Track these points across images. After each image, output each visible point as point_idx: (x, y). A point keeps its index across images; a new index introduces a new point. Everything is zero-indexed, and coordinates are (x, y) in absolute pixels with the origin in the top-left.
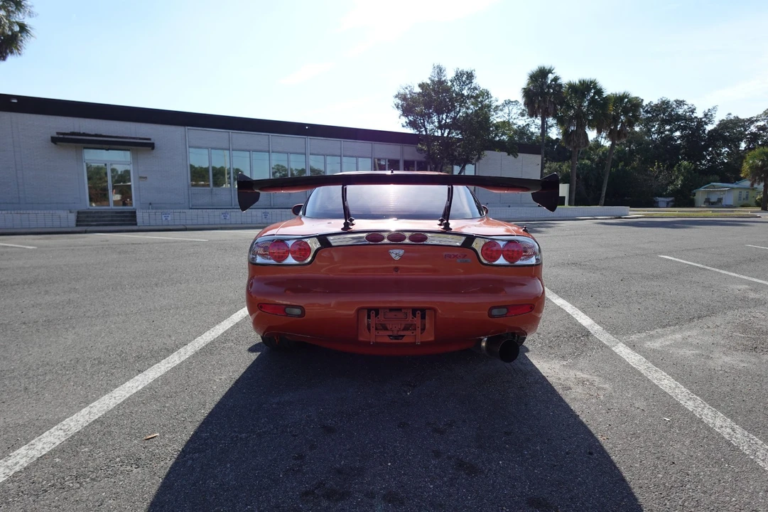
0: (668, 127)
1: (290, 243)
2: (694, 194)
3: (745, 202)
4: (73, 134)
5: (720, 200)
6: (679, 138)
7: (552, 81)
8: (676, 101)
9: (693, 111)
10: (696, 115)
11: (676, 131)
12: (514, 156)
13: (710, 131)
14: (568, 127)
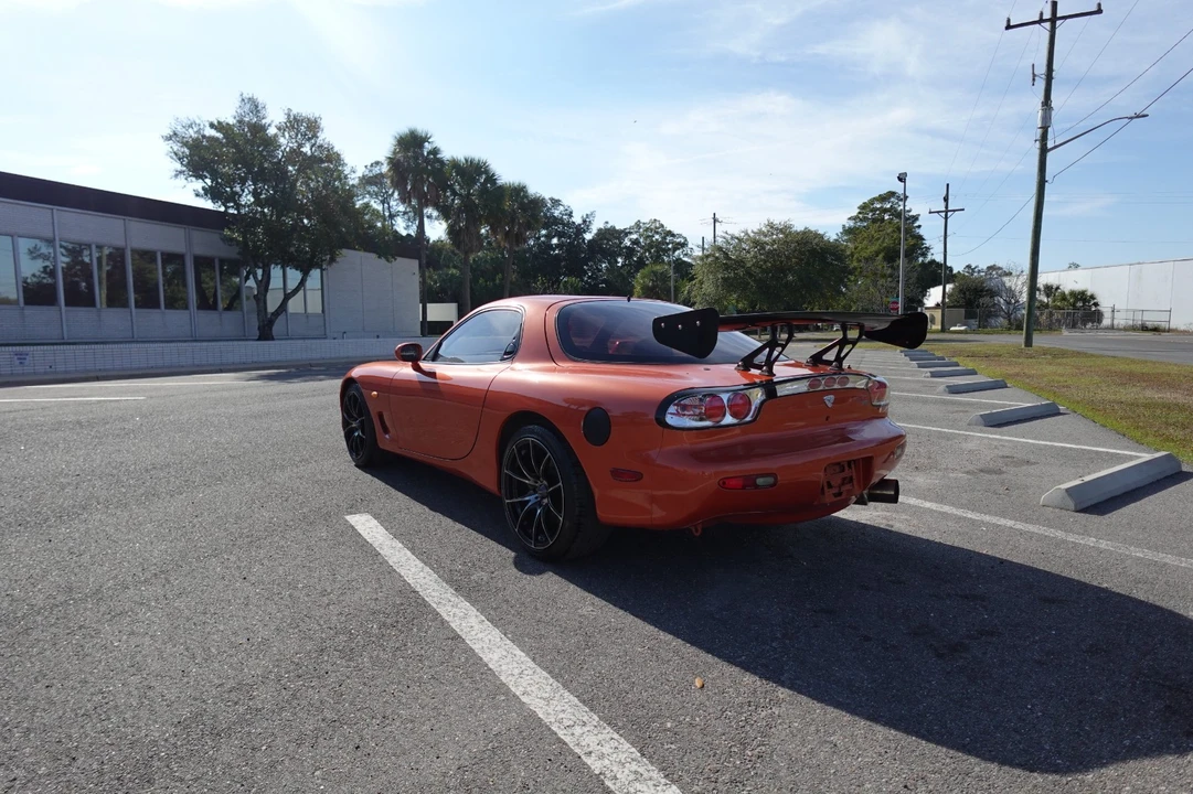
0: (544, 232)
1: (725, 397)
6: (557, 246)
7: (428, 153)
8: (552, 199)
9: (570, 215)
10: (573, 219)
11: (554, 237)
12: (388, 261)
13: (589, 241)
14: (456, 222)
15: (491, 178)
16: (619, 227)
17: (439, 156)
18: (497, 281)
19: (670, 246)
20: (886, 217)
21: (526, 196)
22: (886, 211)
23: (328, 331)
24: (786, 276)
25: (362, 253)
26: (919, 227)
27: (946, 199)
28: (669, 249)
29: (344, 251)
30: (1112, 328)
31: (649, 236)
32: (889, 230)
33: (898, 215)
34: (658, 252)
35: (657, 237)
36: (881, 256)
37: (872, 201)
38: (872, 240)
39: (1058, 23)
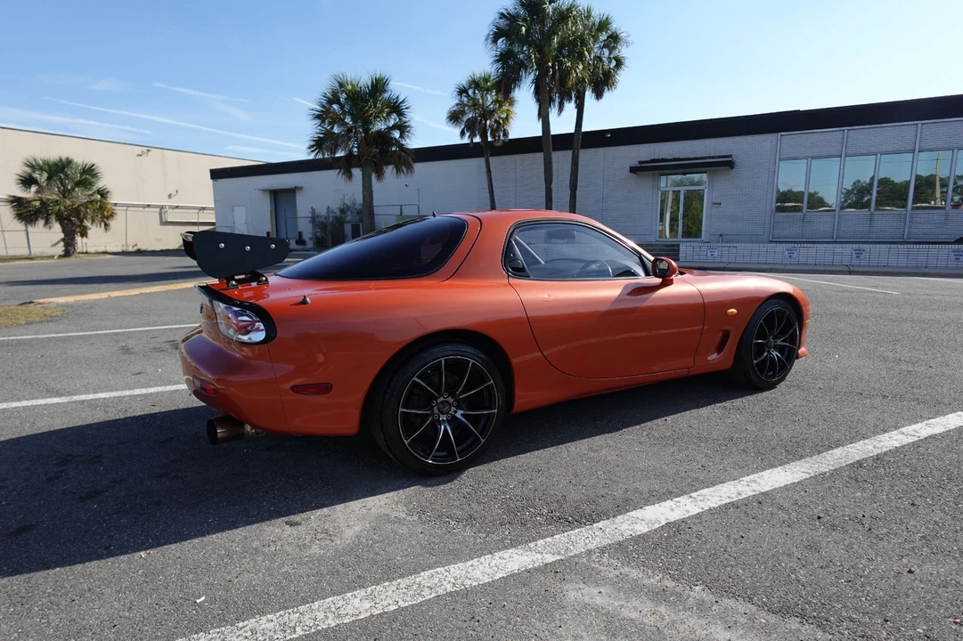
4: (653, 161)
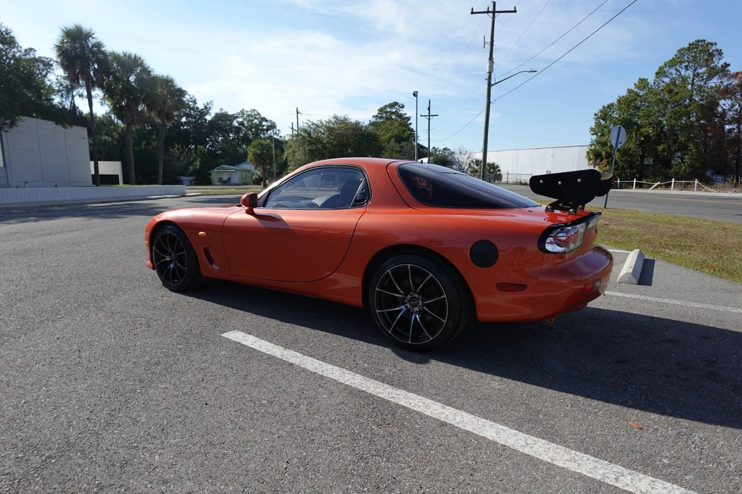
0: (175, 113)
2: (210, 175)
3: (245, 181)
5: (229, 179)
6: (185, 123)
7: (93, 46)
9: (195, 102)
10: (198, 105)
11: (183, 116)
12: (64, 127)
13: (209, 122)
14: (119, 102)
15: (146, 71)
16: (230, 113)
17: (103, 49)
18: (143, 146)
19: (265, 128)
20: (393, 117)
21: (173, 86)
22: (393, 113)
23: (10, 181)
24: (347, 149)
25: (39, 121)
26: (411, 124)
27: (429, 109)
28: (264, 130)
29: (25, 118)
30: (507, 183)
31: (250, 120)
32: (397, 125)
33: (400, 116)
34: (256, 131)
35: (256, 121)
36: (393, 140)
37: (386, 107)
38: (388, 130)
39: (496, 14)
